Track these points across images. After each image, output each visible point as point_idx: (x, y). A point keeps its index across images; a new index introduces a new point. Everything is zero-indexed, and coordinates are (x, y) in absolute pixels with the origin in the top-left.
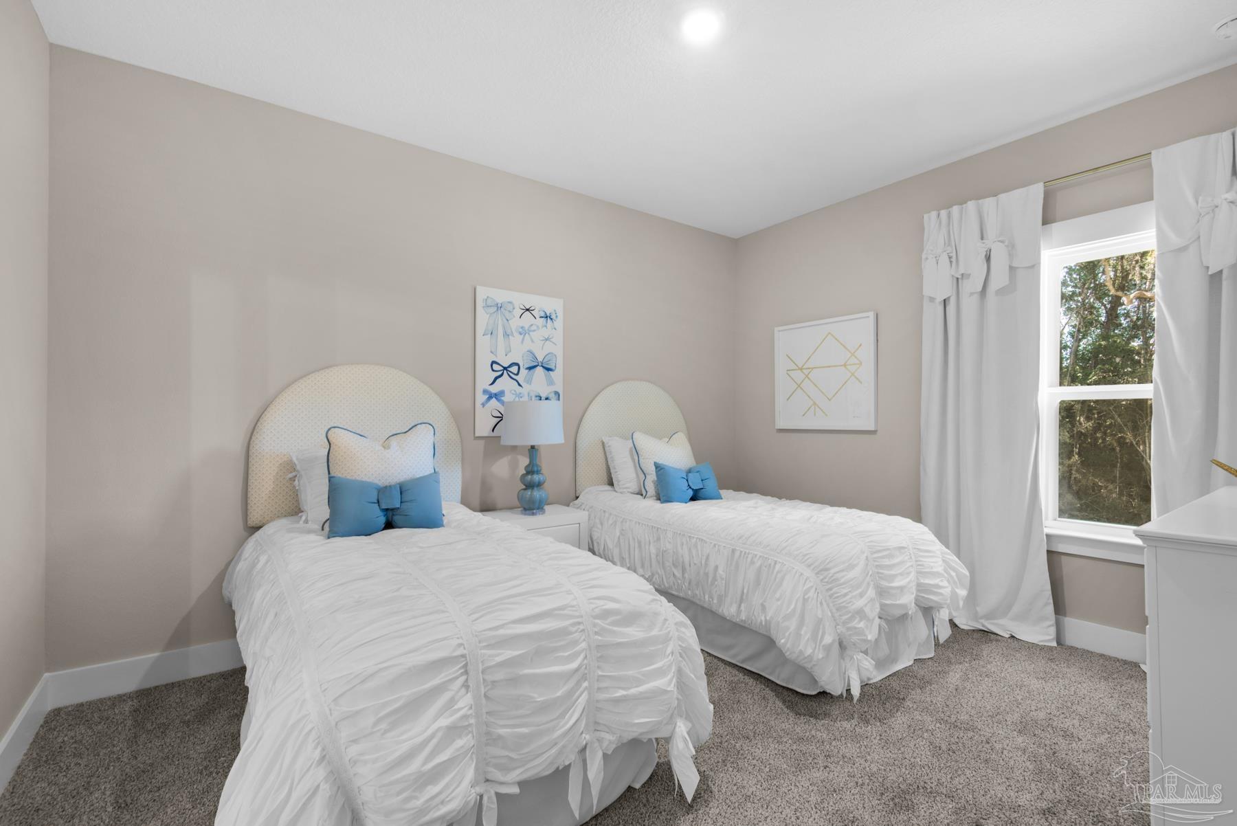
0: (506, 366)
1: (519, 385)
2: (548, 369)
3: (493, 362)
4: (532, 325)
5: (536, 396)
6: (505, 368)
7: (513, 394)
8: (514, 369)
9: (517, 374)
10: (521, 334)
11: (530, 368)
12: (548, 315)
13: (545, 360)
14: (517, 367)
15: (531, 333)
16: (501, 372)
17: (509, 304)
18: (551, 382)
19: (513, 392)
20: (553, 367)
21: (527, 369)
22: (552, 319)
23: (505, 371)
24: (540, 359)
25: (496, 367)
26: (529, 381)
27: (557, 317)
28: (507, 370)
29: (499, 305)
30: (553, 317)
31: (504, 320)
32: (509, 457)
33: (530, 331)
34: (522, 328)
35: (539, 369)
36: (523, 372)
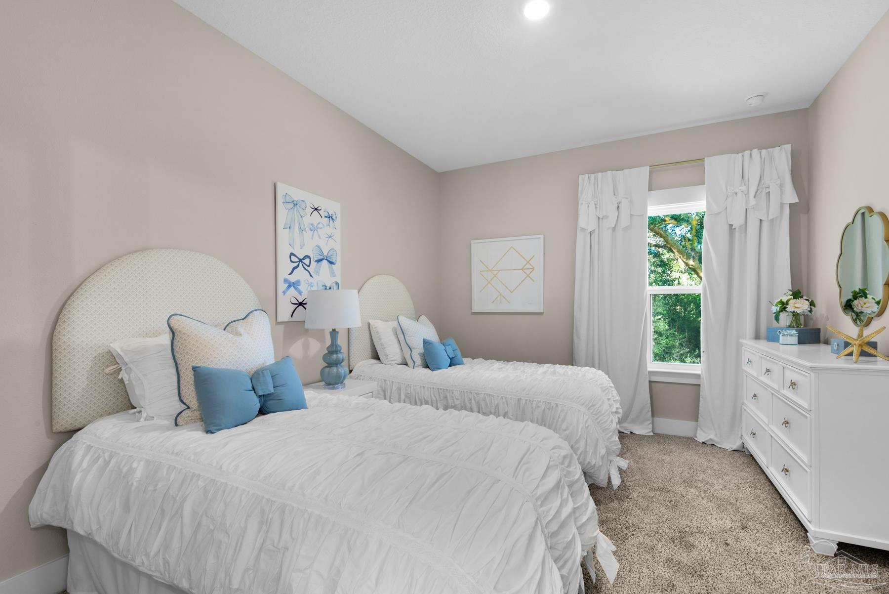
0: (301, 258)
1: (311, 276)
2: (331, 263)
3: (292, 254)
4: (319, 223)
5: (323, 286)
6: (301, 260)
7: (306, 283)
8: (307, 261)
9: (309, 266)
10: (311, 230)
11: (318, 261)
12: (330, 215)
13: (329, 255)
14: (309, 259)
15: (318, 230)
16: (297, 264)
17: (303, 203)
18: (333, 274)
19: (307, 282)
20: (334, 261)
21: (316, 261)
22: (333, 219)
23: (300, 263)
24: (325, 254)
25: (294, 259)
26: (317, 273)
27: (336, 218)
28: (302, 262)
29: (295, 202)
30: (334, 218)
31: (300, 217)
32: (303, 339)
33: (318, 228)
34: (312, 225)
35: (325, 262)
36: (313, 264)
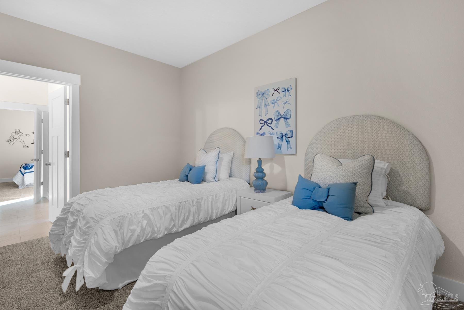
0: (266, 120)
1: (272, 129)
2: (286, 119)
3: (261, 120)
4: (278, 97)
5: (280, 134)
6: (265, 122)
7: (269, 134)
8: (270, 121)
9: (271, 124)
10: (273, 103)
11: (277, 120)
12: (286, 89)
13: (285, 114)
14: (271, 120)
15: (277, 102)
16: (264, 124)
17: (267, 91)
18: (288, 125)
19: (269, 132)
20: (289, 117)
21: (276, 120)
22: (288, 91)
23: (265, 123)
24: (282, 114)
25: (262, 122)
26: (277, 126)
27: (291, 89)
28: (266, 122)
29: (263, 93)
30: (289, 89)
31: (265, 99)
33: (277, 101)
34: (273, 100)
35: (282, 119)
36: (274, 122)
